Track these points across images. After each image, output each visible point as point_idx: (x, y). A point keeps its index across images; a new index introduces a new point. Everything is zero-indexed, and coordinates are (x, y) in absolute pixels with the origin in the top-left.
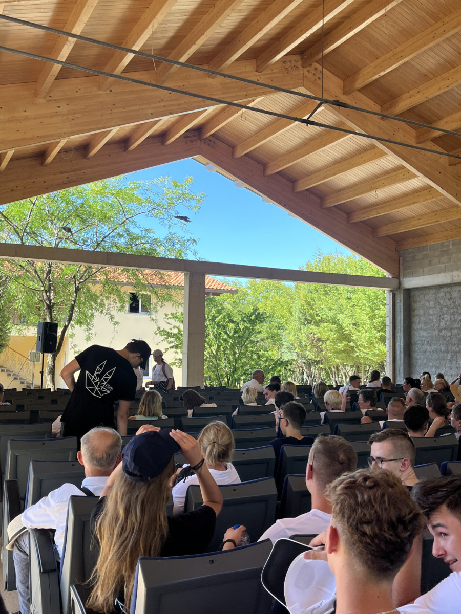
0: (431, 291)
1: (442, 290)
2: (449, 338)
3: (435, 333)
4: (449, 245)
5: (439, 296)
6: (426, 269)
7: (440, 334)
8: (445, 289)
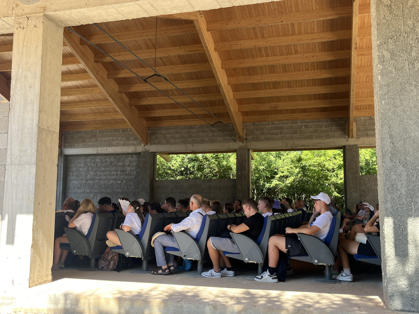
0: (82, 158)
1: (89, 157)
2: (92, 185)
3: (83, 182)
4: (96, 132)
5: (87, 160)
6: (81, 145)
7: (87, 183)
8: (91, 157)
